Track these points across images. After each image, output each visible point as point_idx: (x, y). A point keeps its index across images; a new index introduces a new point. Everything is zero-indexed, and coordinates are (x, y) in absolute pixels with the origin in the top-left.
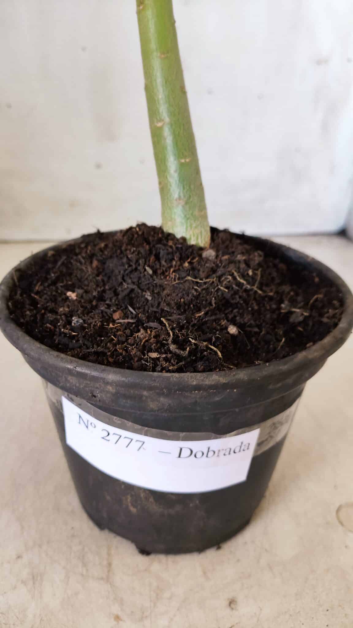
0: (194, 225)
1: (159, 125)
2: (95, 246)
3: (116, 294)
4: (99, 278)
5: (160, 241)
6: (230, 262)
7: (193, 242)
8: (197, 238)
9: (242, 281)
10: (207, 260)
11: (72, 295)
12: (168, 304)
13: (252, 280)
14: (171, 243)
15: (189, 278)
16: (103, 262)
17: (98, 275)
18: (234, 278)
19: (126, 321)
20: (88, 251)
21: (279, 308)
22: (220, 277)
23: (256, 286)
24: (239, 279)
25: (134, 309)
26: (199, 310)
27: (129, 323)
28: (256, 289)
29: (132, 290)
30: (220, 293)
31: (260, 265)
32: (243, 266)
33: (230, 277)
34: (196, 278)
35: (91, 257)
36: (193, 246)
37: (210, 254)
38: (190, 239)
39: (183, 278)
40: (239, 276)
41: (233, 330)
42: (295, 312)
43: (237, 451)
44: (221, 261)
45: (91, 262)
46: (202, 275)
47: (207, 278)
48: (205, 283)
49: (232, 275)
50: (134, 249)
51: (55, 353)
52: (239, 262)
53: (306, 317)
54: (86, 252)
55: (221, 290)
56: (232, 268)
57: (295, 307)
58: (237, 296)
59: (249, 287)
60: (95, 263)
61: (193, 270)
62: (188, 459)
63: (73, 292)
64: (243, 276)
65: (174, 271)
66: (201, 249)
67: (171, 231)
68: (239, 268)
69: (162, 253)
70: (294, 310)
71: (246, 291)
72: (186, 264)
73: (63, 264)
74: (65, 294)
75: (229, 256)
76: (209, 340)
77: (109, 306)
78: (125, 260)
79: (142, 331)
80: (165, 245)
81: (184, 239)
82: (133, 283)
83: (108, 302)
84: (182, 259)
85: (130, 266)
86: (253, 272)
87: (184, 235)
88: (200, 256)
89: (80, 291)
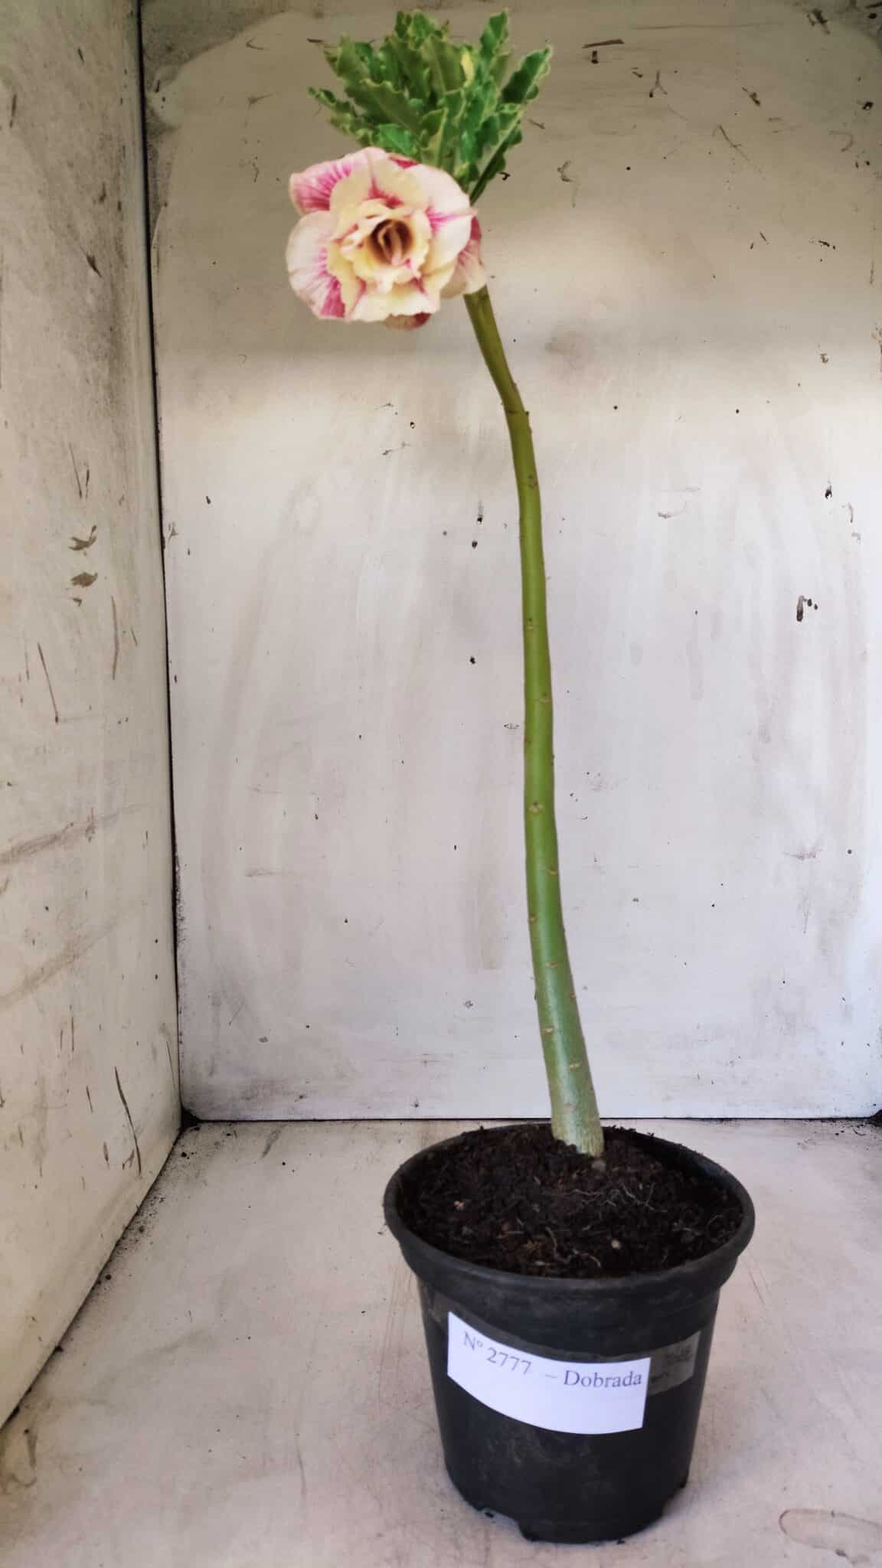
0: (585, 1132)
1: (549, 1030)
2: (481, 1150)
3: (504, 1204)
4: (487, 1187)
5: (549, 1148)
6: (620, 1174)
7: (583, 1151)
8: (588, 1147)
9: (631, 1195)
10: (596, 1171)
11: (459, 1205)
12: (556, 1218)
13: (643, 1195)
14: (560, 1152)
15: (577, 1190)
16: (490, 1169)
17: (486, 1184)
18: (623, 1192)
19: (515, 1232)
20: (474, 1157)
21: (671, 1227)
22: (608, 1190)
23: (647, 1201)
24: (627, 1193)
25: (523, 1221)
26: (586, 1224)
27: (516, 1235)
28: (647, 1205)
29: (520, 1202)
30: (608, 1208)
31: (653, 1178)
32: (633, 1179)
33: (618, 1191)
34: (583, 1190)
35: (478, 1163)
36: (583, 1155)
37: (600, 1165)
38: (581, 1147)
39: (570, 1191)
40: (629, 1191)
41: (616, 1244)
42: (686, 1231)
43: (627, 1382)
44: (611, 1173)
45: (478, 1170)
46: (590, 1187)
47: (594, 1191)
48: (594, 1196)
49: (621, 1189)
50: (522, 1157)
51: (452, 1258)
52: (630, 1174)
53: (697, 1238)
54: (472, 1157)
55: (609, 1205)
56: (621, 1181)
57: (688, 1227)
58: (626, 1212)
59: (639, 1203)
60: (482, 1171)
61: (581, 1183)
62: (575, 1386)
63: (461, 1201)
64: (634, 1190)
65: (562, 1183)
66: (592, 1159)
67: (561, 1138)
68: (629, 1182)
69: (551, 1162)
70: (687, 1229)
71: (636, 1206)
72: (575, 1176)
73: (447, 1170)
74: (453, 1203)
75: (619, 1168)
76: (591, 1252)
77: (497, 1218)
78: (513, 1169)
79: (530, 1242)
80: (554, 1154)
81: (573, 1147)
82: (522, 1194)
83: (496, 1213)
84: (571, 1170)
85: (518, 1175)
86: (644, 1186)
87: (574, 1143)
88: (589, 1167)
89: (468, 1201)
